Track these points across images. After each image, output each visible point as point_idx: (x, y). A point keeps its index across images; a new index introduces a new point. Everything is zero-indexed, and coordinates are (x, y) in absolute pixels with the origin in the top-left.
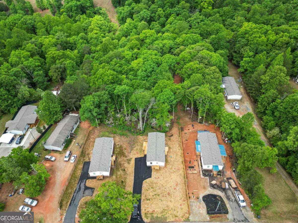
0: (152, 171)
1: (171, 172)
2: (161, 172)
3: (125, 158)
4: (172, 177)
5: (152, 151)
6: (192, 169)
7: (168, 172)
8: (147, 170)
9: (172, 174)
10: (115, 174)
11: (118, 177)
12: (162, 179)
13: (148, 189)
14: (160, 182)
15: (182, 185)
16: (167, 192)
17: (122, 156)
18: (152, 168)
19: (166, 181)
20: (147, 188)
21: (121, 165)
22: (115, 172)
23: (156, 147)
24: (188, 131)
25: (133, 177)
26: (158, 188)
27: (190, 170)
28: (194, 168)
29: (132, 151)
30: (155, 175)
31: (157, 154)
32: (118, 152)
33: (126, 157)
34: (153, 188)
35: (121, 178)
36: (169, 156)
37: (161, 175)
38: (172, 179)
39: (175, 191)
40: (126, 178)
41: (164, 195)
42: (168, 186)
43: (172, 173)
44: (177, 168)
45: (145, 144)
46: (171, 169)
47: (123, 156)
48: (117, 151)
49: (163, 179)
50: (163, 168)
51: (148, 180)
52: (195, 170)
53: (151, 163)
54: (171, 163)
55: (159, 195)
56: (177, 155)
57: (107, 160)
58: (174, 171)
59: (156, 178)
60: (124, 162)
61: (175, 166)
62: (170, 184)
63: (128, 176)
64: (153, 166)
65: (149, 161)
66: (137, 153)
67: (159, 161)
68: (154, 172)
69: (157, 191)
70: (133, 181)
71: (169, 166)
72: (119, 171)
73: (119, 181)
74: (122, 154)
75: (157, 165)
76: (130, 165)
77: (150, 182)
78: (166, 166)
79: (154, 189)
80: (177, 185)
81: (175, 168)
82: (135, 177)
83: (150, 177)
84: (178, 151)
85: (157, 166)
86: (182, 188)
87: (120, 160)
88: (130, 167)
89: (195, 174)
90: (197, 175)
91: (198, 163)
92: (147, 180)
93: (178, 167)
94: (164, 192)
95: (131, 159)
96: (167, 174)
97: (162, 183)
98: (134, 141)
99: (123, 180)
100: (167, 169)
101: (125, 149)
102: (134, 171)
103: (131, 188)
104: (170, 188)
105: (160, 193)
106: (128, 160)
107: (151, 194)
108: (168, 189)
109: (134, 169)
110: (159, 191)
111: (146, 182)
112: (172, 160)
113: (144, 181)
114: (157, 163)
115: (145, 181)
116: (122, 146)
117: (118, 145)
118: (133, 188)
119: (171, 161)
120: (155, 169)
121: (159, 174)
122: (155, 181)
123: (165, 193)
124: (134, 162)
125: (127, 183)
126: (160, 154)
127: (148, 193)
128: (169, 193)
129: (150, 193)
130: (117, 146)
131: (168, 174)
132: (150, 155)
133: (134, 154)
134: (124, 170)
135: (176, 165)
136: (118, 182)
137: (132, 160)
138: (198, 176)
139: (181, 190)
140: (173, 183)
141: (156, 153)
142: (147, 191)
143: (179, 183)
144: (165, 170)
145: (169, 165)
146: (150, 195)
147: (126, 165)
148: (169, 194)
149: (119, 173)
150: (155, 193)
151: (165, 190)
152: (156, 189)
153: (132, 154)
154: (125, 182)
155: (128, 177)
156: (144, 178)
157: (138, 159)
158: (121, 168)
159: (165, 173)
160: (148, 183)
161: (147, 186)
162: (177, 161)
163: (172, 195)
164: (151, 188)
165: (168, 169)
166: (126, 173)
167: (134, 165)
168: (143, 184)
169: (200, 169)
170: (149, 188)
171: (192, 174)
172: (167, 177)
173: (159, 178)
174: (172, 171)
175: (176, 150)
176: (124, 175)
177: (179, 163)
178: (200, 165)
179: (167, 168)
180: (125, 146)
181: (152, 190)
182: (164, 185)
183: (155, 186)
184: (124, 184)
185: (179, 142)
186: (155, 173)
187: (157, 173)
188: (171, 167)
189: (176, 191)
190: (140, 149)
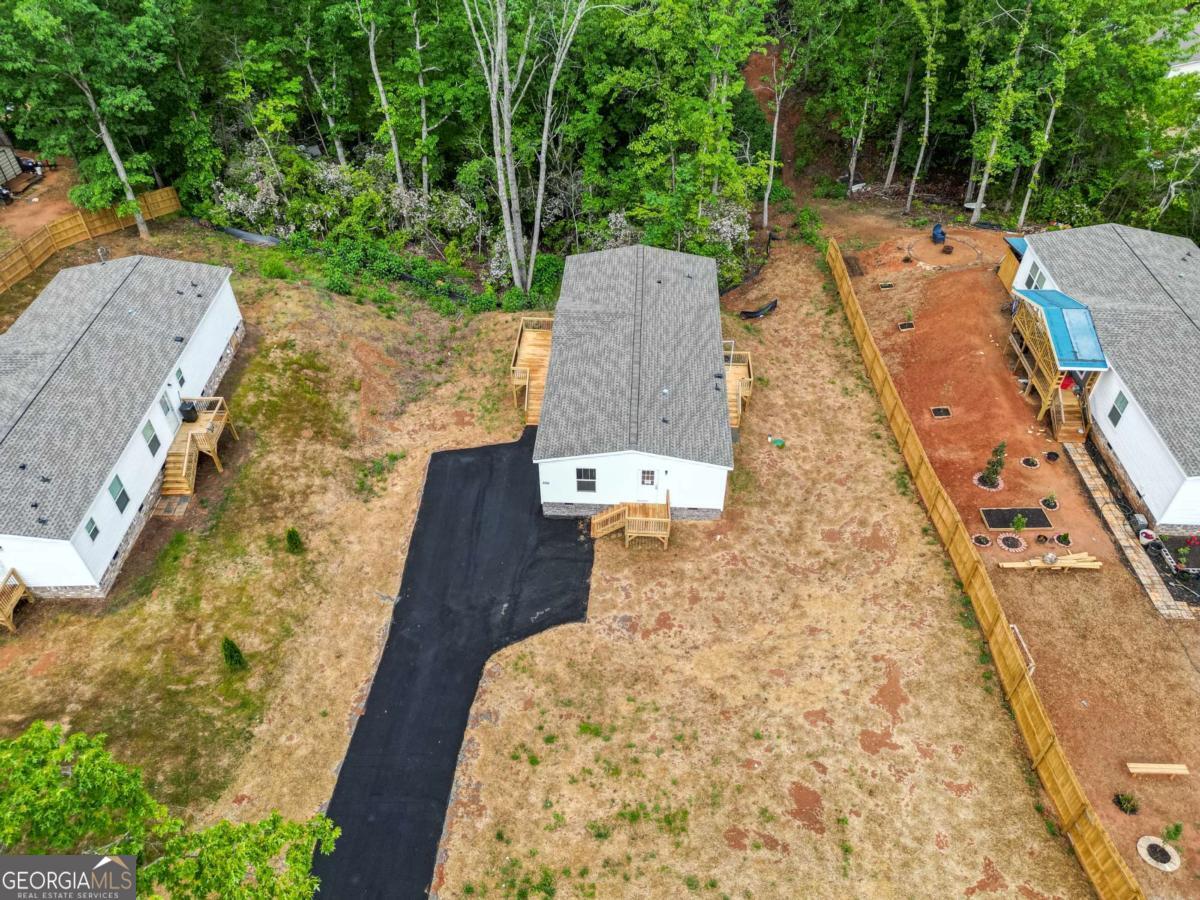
0: (590, 562)
1: (793, 571)
2: (688, 567)
3: (331, 453)
4: (815, 610)
5: (596, 372)
6: (1032, 533)
7: (766, 571)
8: (543, 552)
9: (804, 591)
10: (180, 581)
11: (205, 607)
12: (699, 636)
13: (539, 746)
14: (687, 668)
15: (952, 692)
16: (786, 781)
17: (308, 433)
18: (597, 532)
19: (752, 656)
20: (524, 731)
21: (276, 498)
22: (187, 561)
23: (636, 339)
24: (906, 269)
25: (387, 618)
26: (662, 729)
27: (1012, 543)
28: (1045, 523)
29: (412, 407)
30: (621, 599)
31: (647, 396)
32: (265, 397)
33: (346, 442)
34: (597, 733)
35: (237, 616)
36: (762, 437)
37: (695, 599)
38: (813, 631)
39: (883, 768)
40: (300, 620)
41: (751, 825)
42: (787, 702)
43: (806, 580)
44: (854, 527)
45: (533, 346)
46: (796, 538)
47: (319, 436)
48: (260, 388)
49: (717, 640)
50: (711, 535)
51: (547, 648)
52: (1064, 539)
53: (586, 479)
54: (782, 493)
55: (673, 823)
56: (831, 429)
57: (92, 425)
58: (830, 554)
59: (632, 625)
60: (317, 481)
61: (829, 512)
62: (799, 682)
63: (330, 604)
64: (601, 508)
65: (559, 453)
66: (461, 420)
67: (670, 453)
68: (619, 565)
69: (650, 770)
70: (375, 656)
71: (769, 522)
72: (238, 552)
73: (203, 648)
74: (310, 414)
75: (652, 496)
76: (376, 503)
77: (571, 664)
78: (732, 515)
79: (617, 738)
80: (890, 697)
81: (831, 537)
82: (399, 611)
83: (576, 611)
84: (834, 399)
85: (644, 509)
86: (969, 734)
87: (275, 459)
88: (372, 520)
89: (1074, 585)
90: (1105, 592)
91: (1082, 483)
92: (535, 640)
93: (863, 523)
94: (738, 776)
95: (394, 458)
96: (753, 587)
97: (706, 680)
98: (444, 348)
99: (251, 643)
100: (747, 539)
101: (351, 385)
102: (402, 558)
103: (325, 727)
104: (817, 737)
105: (686, 793)
106: (357, 464)
107: (574, 804)
108: (785, 748)
109: (404, 540)
110: (677, 772)
111: (524, 667)
112: (790, 465)
113: (506, 651)
114: (648, 476)
115: (510, 651)
116: (320, 362)
117: (286, 345)
118: (348, 734)
119: (785, 473)
120: (631, 533)
121: (669, 591)
122: (628, 653)
123: (762, 797)
124: (421, 481)
125: (290, 680)
126: (674, 393)
127: (536, 797)
128: (816, 799)
129: (567, 790)
130: (276, 355)
131: (760, 587)
132: (573, 401)
133: (432, 427)
134: (295, 543)
135: (838, 505)
136: (191, 660)
137: (401, 467)
138: (1120, 599)
139: (951, 761)
140: (832, 679)
141: (636, 384)
142: (525, 768)
143: (912, 672)
144: (725, 547)
145: (763, 504)
146: (559, 822)
147: (330, 503)
148: (807, 806)
149: (228, 574)
150: (629, 793)
151: (756, 753)
152: (637, 738)
153: (408, 422)
154: (274, 660)
155: (323, 616)
156: (509, 621)
157: (465, 460)
158: (260, 530)
159: (734, 574)
160: (551, 678)
161: (529, 704)
162: (839, 473)
163: (856, 824)
164: (572, 726)
165: (756, 544)
166: (307, 577)
167: (415, 505)
168: (485, 683)
169: (1119, 535)
170: (551, 727)
171: (1048, 582)
172: (754, 618)
173: (664, 622)
174: (802, 560)
175: (819, 400)
176: (280, 594)
177: (862, 489)
178: (1102, 496)
179: (745, 530)
180: (355, 363)
181: (585, 750)
182: (734, 700)
183: (625, 709)
184: (253, 683)
185: (835, 342)
186: (625, 577)
187: (642, 577)
188: (784, 521)
189: (900, 776)
190: (488, 396)
